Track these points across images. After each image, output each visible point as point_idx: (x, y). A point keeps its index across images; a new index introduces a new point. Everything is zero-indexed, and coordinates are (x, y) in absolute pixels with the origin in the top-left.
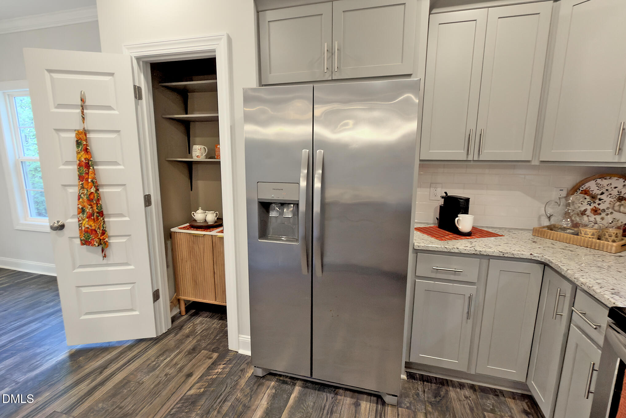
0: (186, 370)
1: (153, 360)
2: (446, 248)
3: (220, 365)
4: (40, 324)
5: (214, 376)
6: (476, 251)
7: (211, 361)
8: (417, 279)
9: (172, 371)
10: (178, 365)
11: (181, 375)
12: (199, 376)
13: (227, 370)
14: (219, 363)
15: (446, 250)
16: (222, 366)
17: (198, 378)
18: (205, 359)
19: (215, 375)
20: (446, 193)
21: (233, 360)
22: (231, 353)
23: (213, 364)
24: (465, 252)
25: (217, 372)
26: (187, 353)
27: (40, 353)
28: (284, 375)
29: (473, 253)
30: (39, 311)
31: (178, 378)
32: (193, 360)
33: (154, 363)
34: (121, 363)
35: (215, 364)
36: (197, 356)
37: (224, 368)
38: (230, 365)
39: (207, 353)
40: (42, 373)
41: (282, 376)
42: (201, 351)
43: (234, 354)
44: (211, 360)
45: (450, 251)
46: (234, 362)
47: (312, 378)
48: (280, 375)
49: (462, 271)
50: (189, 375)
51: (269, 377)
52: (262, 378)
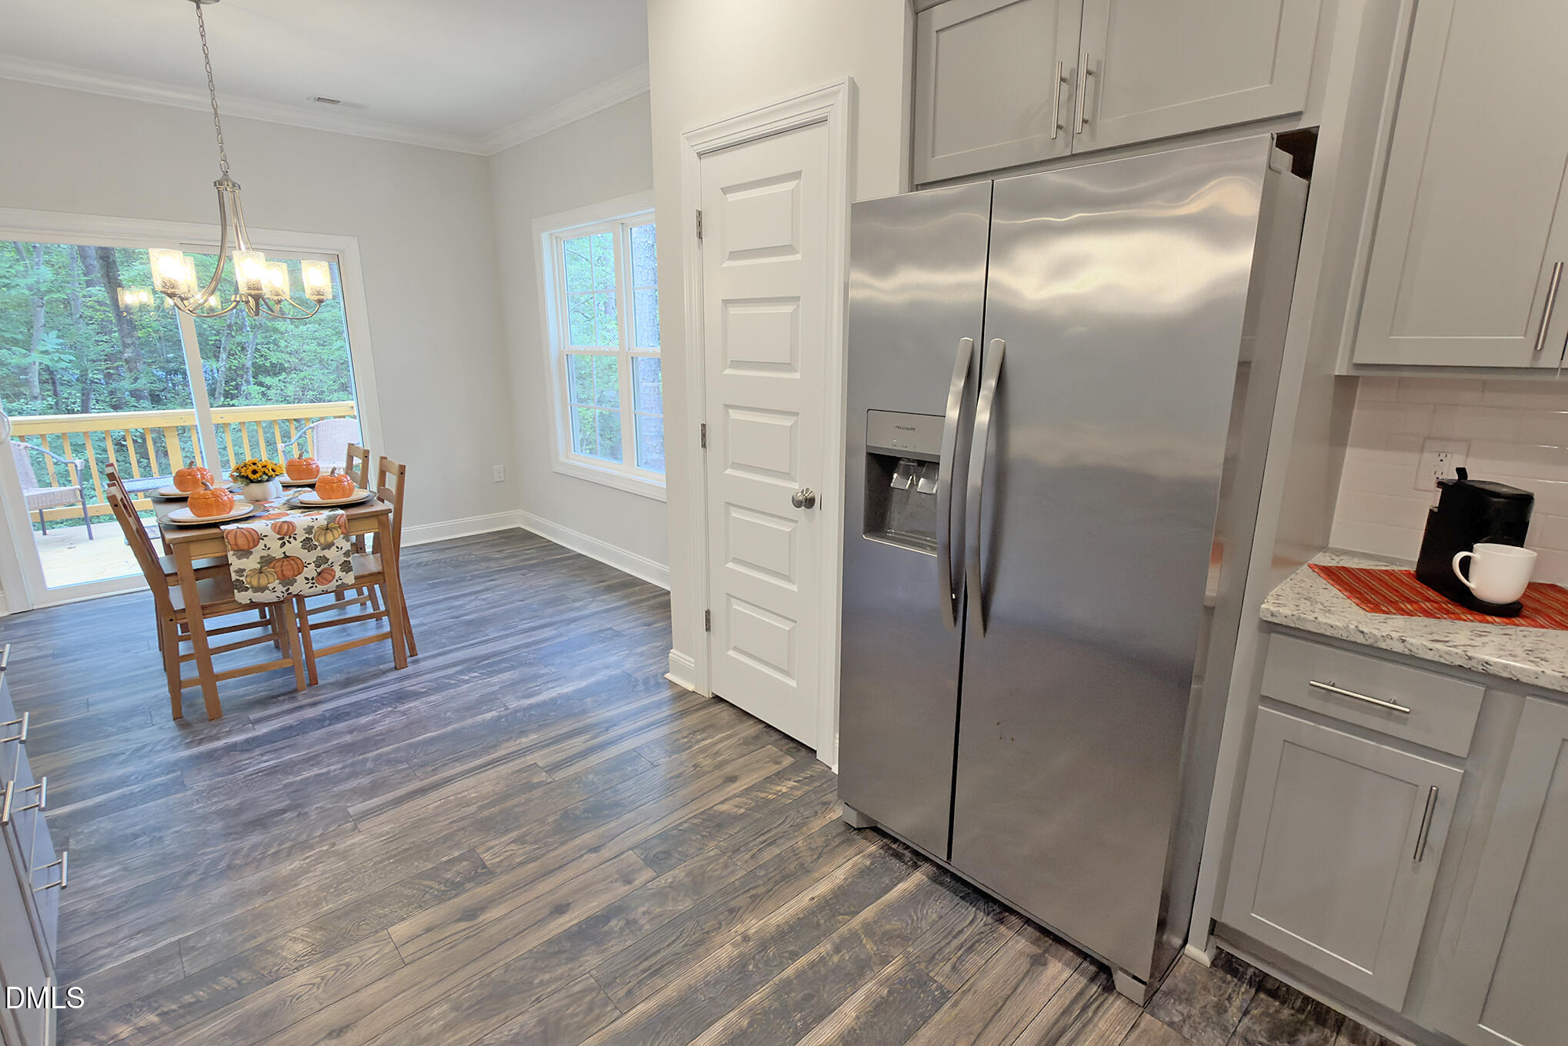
0: (729, 769)
1: (685, 735)
2: (1362, 632)
3: (790, 780)
4: (554, 632)
5: (770, 796)
6: (1470, 658)
7: (775, 768)
8: (1261, 705)
9: (706, 762)
10: (720, 755)
11: (717, 773)
12: (746, 787)
13: (799, 793)
14: (789, 776)
15: (1360, 639)
16: (792, 783)
17: (742, 789)
18: (768, 762)
19: (775, 794)
20: (1461, 472)
21: (815, 781)
22: (818, 766)
23: (777, 774)
24: (1430, 656)
25: (779, 791)
26: (741, 741)
27: (542, 676)
28: (901, 842)
29: (1458, 663)
30: (561, 612)
31: (712, 778)
32: (747, 757)
33: (686, 740)
34: (640, 724)
35: (780, 776)
36: (756, 752)
37: (792, 788)
38: (806, 787)
39: (777, 752)
40: (537, 705)
41: (898, 843)
42: (768, 744)
43: (823, 770)
44: (778, 766)
45: (1375, 645)
46: (816, 784)
47: (950, 864)
48: (895, 840)
49: (1407, 710)
50: (732, 779)
51: (870, 834)
52: (855, 832)
